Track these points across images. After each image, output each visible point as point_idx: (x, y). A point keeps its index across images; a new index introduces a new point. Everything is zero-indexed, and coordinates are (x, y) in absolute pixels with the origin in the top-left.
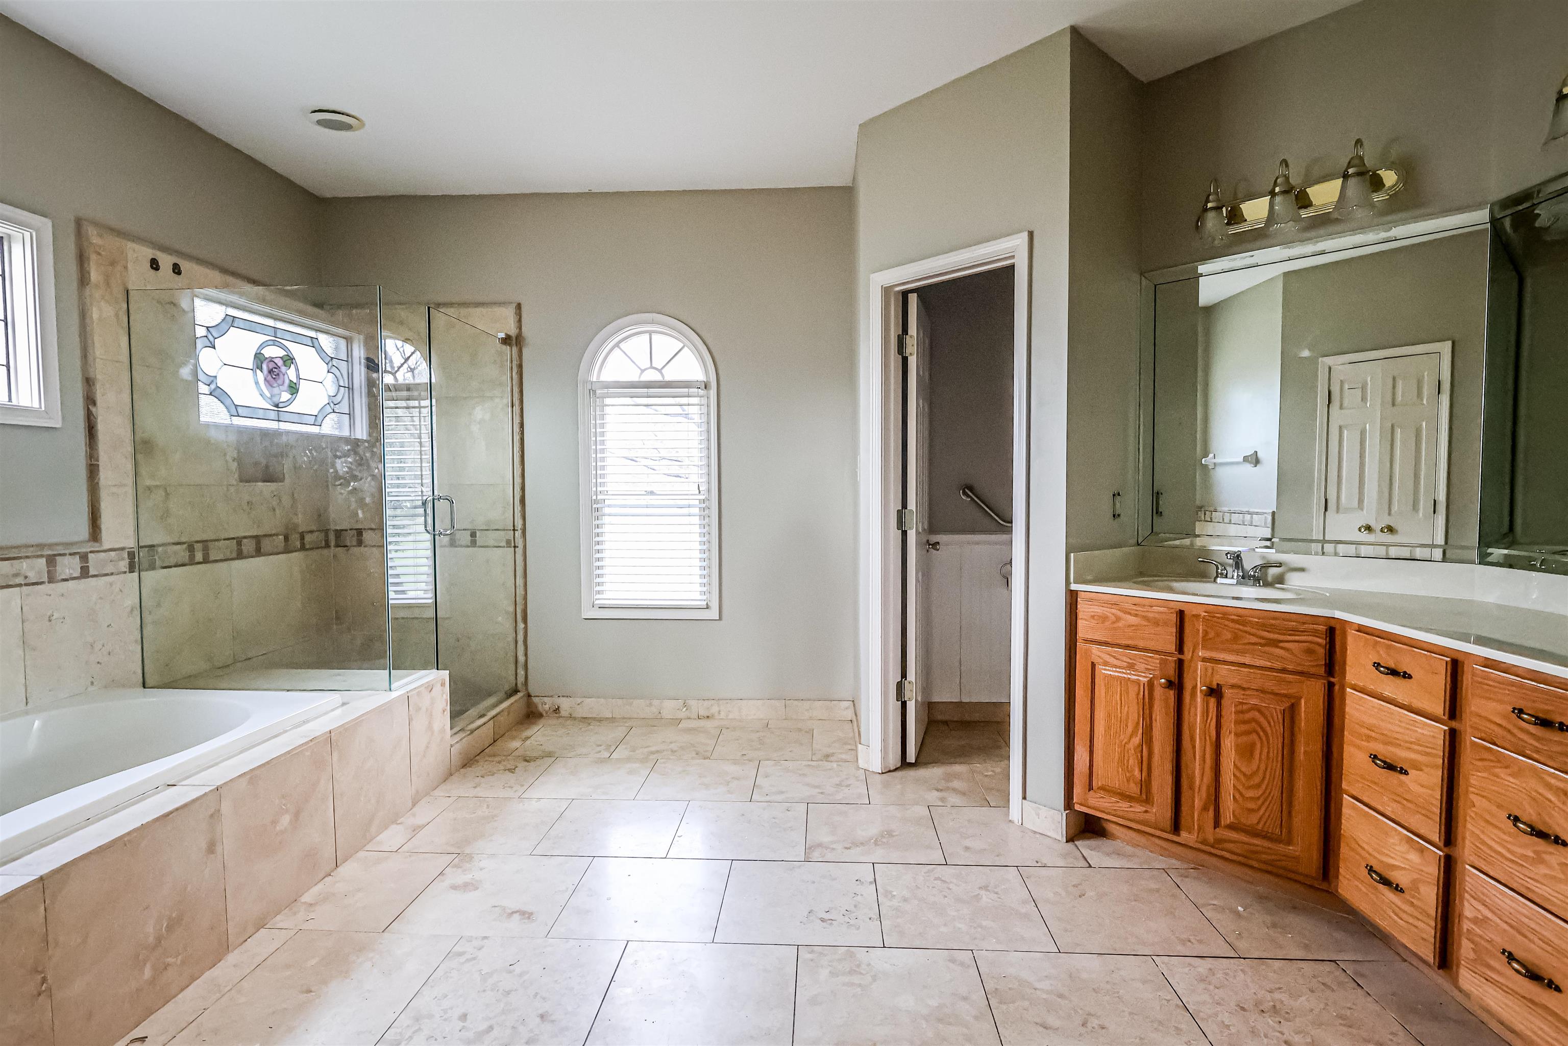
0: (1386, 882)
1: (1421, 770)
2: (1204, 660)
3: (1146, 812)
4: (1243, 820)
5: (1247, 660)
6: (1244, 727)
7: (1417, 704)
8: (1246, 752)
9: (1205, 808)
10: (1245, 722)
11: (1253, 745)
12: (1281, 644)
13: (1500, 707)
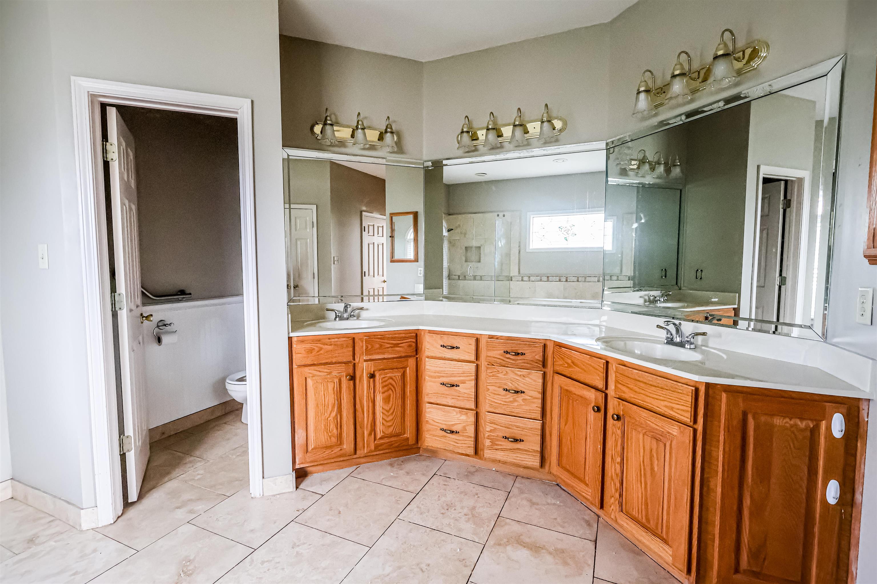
0: (452, 432)
1: (465, 383)
2: (366, 361)
3: (341, 450)
4: (387, 433)
5: (386, 356)
6: (386, 388)
7: (463, 358)
8: (386, 400)
9: (370, 434)
10: (386, 386)
11: (389, 396)
12: (400, 345)
13: (499, 352)
